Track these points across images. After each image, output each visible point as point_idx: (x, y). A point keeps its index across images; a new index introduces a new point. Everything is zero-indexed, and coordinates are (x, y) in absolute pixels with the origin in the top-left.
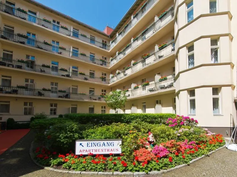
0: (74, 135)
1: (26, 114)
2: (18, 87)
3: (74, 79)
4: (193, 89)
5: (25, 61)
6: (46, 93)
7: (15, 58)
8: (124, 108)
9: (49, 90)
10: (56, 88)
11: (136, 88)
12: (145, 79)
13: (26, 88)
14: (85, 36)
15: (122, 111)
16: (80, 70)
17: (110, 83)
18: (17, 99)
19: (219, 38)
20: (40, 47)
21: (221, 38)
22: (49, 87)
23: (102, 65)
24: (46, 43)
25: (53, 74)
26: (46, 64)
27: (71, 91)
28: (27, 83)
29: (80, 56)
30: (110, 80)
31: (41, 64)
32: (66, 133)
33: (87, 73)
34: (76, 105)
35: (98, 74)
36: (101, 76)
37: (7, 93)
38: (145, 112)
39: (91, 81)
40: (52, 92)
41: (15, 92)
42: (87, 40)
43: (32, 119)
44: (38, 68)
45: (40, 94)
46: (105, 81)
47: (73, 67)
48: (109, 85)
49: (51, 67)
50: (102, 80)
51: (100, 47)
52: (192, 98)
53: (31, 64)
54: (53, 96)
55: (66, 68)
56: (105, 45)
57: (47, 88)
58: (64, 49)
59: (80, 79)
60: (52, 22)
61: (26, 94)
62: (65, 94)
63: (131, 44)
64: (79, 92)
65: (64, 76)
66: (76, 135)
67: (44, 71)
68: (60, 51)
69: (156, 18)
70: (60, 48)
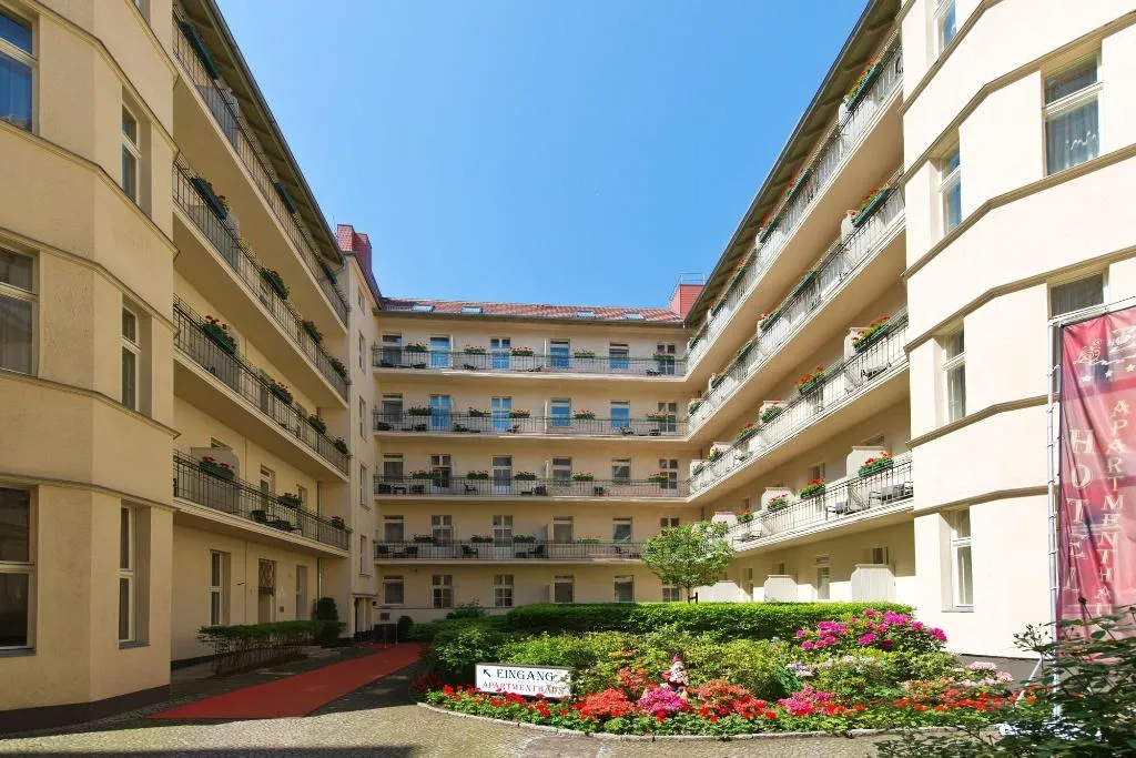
0: (474, 653)
1: (438, 604)
2: (418, 540)
3: (557, 498)
4: (964, 507)
5: (428, 472)
6: (481, 548)
7: (408, 470)
8: (749, 581)
9: (489, 540)
10: (508, 532)
11: (778, 506)
12: (824, 465)
13: (432, 541)
14: (589, 356)
15: (742, 591)
16: (578, 468)
17: (692, 490)
18: (416, 569)
19: (1107, 270)
20: (462, 427)
21: (1112, 267)
22: (488, 530)
23: (655, 433)
24: (474, 414)
25: (499, 492)
26: (478, 469)
27: (551, 536)
28: (435, 527)
29: (574, 424)
30: (689, 481)
31: (466, 474)
32: (456, 646)
33: (603, 471)
34: (571, 577)
35: (643, 469)
36: (656, 470)
37: (397, 556)
38: (828, 598)
39: (618, 496)
40: (498, 543)
41: (412, 552)
42: (597, 365)
43: (450, 616)
44: (458, 485)
45: (467, 552)
46: (674, 486)
47: (556, 462)
48: (689, 499)
49: (491, 474)
50: (664, 487)
51: (650, 373)
52: (964, 542)
53: (443, 478)
54: (501, 555)
55: (530, 470)
56: (667, 361)
57: (482, 534)
58: (525, 415)
59: (577, 494)
60: (489, 350)
61: (434, 556)
62: (533, 547)
63: (756, 343)
64: (576, 537)
65: (530, 493)
66: (480, 653)
67: (474, 489)
68: (513, 423)
69: (847, 226)
70: (514, 416)
